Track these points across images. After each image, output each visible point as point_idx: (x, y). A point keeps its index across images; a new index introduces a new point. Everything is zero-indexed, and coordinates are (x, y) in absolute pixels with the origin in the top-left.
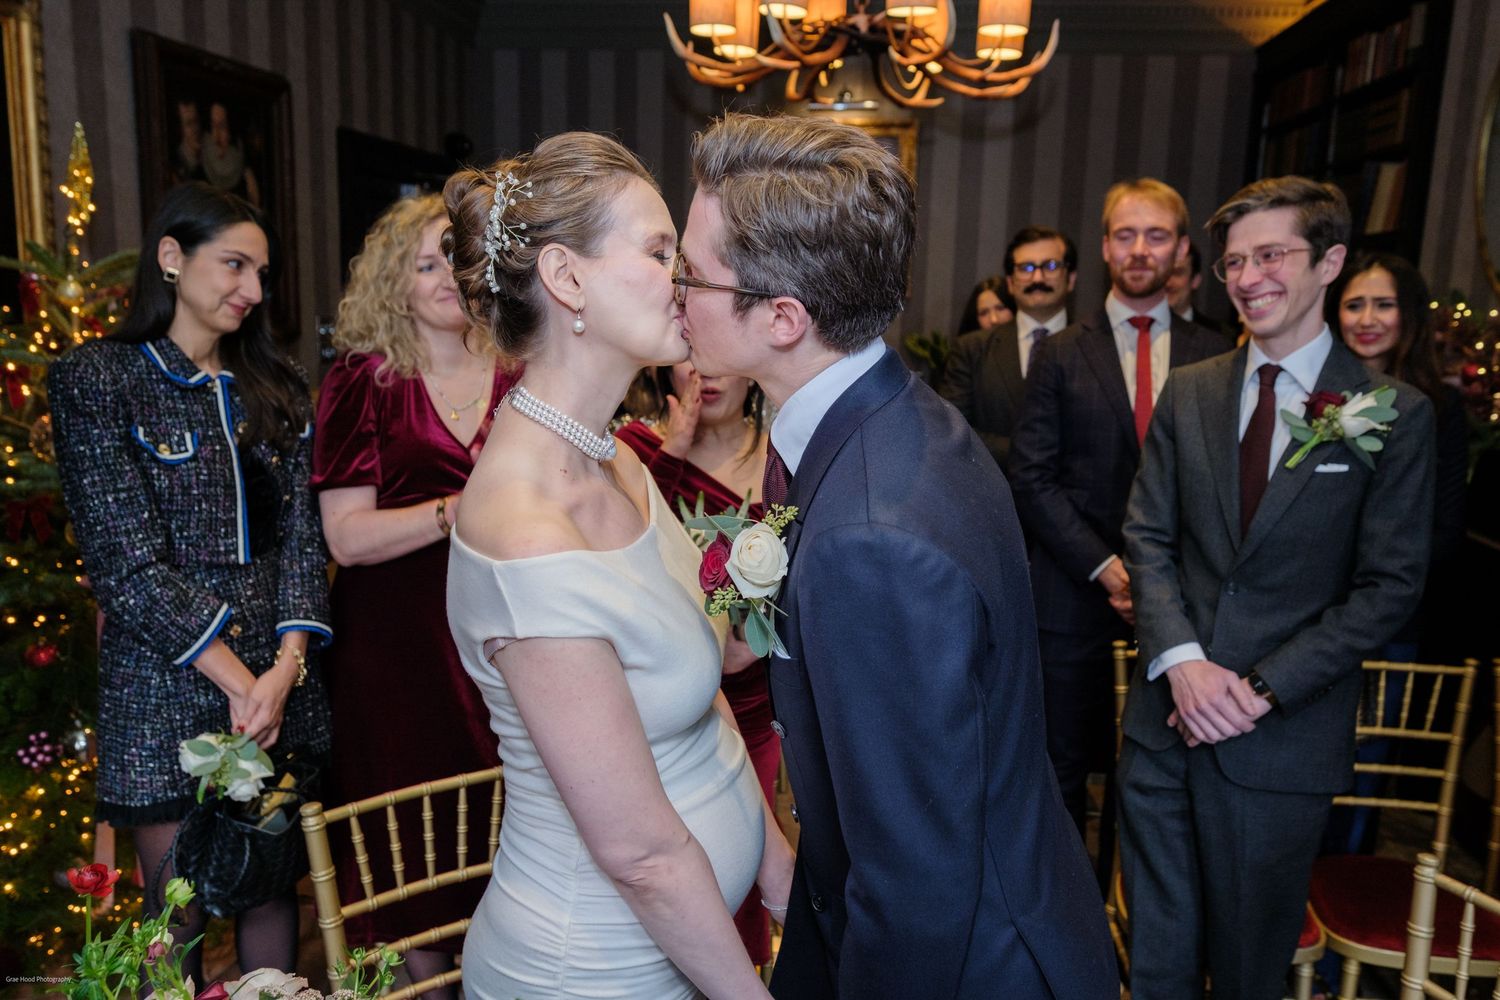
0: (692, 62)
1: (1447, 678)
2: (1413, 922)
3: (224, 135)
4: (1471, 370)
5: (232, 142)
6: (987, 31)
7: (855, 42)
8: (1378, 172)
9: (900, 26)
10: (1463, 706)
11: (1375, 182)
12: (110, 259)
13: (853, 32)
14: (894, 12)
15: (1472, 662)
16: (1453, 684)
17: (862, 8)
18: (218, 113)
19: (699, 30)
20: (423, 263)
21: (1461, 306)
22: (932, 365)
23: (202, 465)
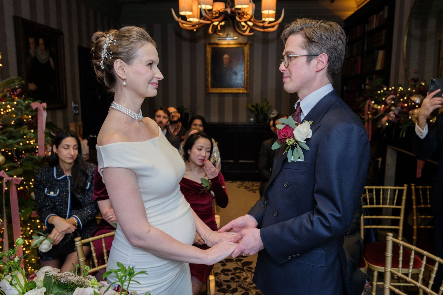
0: (180, 22)
1: (399, 190)
2: (386, 252)
3: (43, 47)
4: (403, 105)
5: (46, 49)
6: (264, 12)
7: (227, 16)
8: (378, 53)
9: (239, 11)
10: (404, 198)
11: (377, 55)
12: (7, 80)
13: (226, 13)
14: (237, 7)
15: (406, 185)
16: (401, 192)
17: (229, 7)
18: (41, 41)
19: (182, 13)
21: (400, 88)
22: (256, 112)
23: (60, 198)
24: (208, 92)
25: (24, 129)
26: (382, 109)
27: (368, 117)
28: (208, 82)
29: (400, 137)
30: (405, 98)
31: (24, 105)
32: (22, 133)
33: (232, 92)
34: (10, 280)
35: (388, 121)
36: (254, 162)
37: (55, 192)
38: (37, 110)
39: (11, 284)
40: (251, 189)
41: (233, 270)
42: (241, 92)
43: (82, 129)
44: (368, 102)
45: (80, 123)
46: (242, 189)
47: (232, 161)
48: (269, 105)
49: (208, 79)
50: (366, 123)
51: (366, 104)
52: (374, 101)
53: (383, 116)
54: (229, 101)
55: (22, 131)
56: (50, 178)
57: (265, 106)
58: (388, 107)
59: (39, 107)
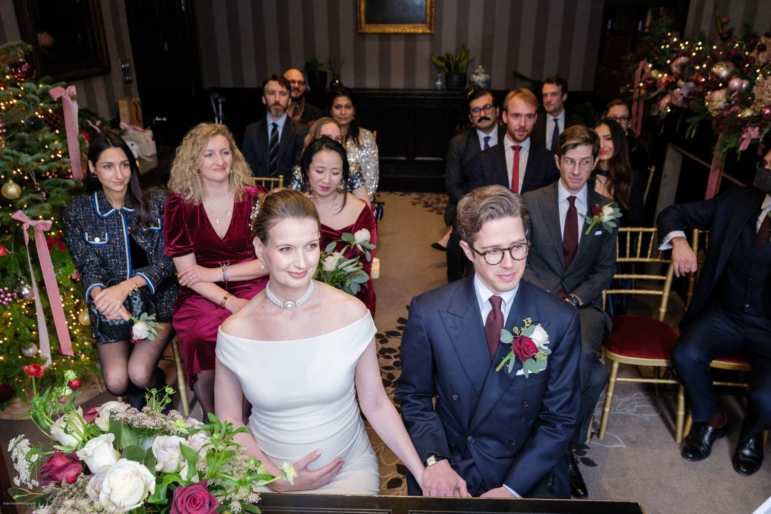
4: (698, 79)
20: (207, 153)
21: (700, 43)
22: (447, 70)
23: (111, 246)
24: (360, 31)
25: (44, 132)
26: (664, 81)
27: (639, 93)
28: (360, 12)
29: (686, 137)
30: (705, 66)
31: (38, 92)
32: (40, 139)
33: (404, 31)
34: (64, 427)
35: (671, 105)
36: (441, 159)
37: (102, 238)
38: (60, 100)
39: (66, 431)
40: (434, 208)
41: (398, 350)
42: (420, 31)
43: (140, 111)
44: (642, 63)
45: (136, 99)
46: (419, 207)
47: (403, 158)
48: (471, 56)
49: (360, 7)
50: (635, 104)
51: (638, 68)
52: (652, 63)
53: (663, 95)
54: (397, 49)
55: (41, 135)
56: (91, 216)
57: (461, 59)
58: (673, 79)
59: (64, 96)
